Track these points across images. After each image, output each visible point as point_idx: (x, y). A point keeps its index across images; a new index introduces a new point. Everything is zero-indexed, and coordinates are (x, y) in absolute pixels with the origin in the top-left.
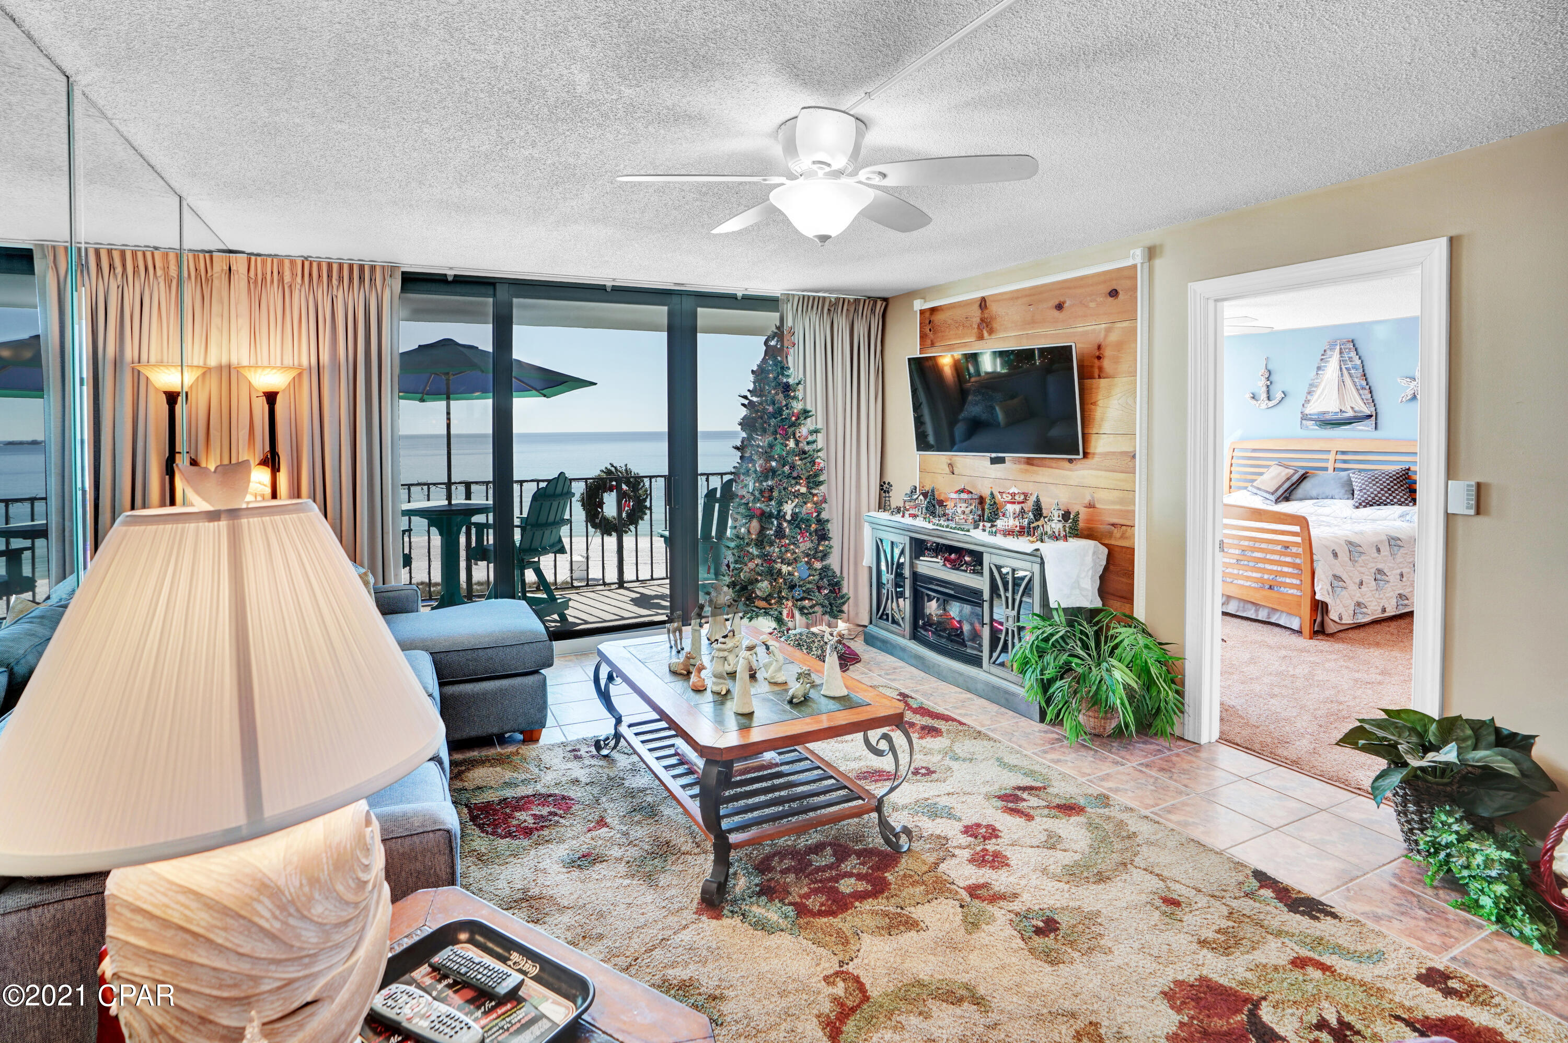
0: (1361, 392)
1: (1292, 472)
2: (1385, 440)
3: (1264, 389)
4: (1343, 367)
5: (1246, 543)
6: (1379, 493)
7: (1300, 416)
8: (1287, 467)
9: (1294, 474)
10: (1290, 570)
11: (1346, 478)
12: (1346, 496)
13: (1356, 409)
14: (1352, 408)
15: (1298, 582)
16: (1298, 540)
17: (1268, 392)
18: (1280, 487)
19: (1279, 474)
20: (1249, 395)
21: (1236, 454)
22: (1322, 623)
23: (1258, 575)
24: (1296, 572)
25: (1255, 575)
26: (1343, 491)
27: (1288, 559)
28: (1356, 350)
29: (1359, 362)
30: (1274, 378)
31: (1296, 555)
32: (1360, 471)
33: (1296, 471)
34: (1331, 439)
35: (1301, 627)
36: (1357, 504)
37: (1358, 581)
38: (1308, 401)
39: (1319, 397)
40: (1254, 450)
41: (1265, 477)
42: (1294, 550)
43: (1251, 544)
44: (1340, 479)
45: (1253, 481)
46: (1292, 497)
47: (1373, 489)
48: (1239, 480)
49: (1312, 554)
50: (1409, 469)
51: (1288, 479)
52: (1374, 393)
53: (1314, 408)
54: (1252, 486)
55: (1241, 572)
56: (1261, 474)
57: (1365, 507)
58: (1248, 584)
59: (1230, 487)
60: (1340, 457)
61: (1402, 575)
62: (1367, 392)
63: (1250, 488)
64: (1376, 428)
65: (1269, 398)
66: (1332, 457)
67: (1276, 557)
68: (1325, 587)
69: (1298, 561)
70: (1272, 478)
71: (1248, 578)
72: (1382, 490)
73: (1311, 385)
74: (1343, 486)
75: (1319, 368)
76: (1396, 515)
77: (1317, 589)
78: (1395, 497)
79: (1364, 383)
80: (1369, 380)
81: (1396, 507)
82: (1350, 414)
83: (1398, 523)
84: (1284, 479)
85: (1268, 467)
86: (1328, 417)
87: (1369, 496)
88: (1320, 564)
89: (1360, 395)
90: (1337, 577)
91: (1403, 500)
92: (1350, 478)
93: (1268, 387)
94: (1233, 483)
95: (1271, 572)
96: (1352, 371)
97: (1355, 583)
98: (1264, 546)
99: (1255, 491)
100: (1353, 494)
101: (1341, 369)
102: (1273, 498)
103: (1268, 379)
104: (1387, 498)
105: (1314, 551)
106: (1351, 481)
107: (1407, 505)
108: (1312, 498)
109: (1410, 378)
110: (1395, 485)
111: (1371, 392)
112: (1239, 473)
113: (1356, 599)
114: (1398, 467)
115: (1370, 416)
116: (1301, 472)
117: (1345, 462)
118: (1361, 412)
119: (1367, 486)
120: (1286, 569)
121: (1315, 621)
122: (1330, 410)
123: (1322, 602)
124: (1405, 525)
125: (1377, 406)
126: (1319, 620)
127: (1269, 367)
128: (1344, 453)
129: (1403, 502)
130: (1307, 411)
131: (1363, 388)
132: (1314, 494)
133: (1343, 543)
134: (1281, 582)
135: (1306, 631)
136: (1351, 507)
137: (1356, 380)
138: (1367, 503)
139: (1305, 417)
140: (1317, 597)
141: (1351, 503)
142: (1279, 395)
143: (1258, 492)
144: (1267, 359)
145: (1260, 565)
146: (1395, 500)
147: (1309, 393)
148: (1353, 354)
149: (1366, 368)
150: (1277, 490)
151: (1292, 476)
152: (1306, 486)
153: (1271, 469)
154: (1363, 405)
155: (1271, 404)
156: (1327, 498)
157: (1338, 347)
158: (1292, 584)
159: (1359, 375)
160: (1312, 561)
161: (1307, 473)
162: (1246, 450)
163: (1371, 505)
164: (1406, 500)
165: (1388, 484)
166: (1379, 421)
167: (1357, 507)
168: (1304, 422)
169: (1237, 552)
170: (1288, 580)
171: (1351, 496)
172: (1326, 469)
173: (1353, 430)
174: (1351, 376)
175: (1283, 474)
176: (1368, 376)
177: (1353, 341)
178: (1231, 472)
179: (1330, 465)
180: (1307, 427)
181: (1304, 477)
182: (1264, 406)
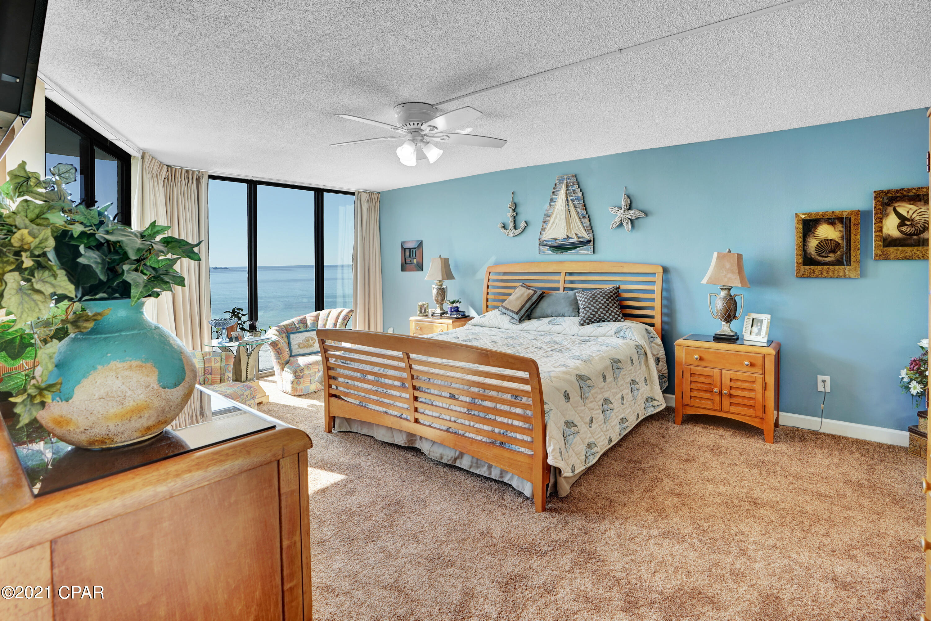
0: (583, 220)
1: (532, 292)
2: (601, 262)
3: (511, 219)
4: (569, 198)
5: (476, 390)
6: (599, 310)
7: (538, 242)
8: (528, 288)
9: (534, 294)
10: (521, 424)
11: (573, 297)
12: (573, 314)
13: (579, 235)
14: (576, 234)
15: (529, 439)
16: (528, 388)
17: (515, 222)
18: (523, 307)
19: (522, 295)
20: (500, 225)
21: (491, 277)
22: (555, 485)
23: (489, 428)
24: (526, 426)
25: (486, 428)
26: (571, 309)
27: (519, 411)
28: (578, 184)
29: (580, 194)
30: (519, 210)
31: (526, 407)
32: (584, 290)
33: (535, 292)
34: (561, 262)
35: (533, 495)
36: (582, 322)
37: (588, 420)
38: (543, 229)
39: (552, 225)
40: (505, 274)
41: (512, 297)
42: (524, 400)
43: (481, 391)
44: (568, 297)
45: (504, 301)
46: (533, 316)
47: (594, 307)
48: (494, 300)
49: (542, 403)
50: (619, 288)
51: (529, 299)
52: (592, 221)
53: (548, 236)
54: (502, 306)
55: (472, 424)
56: (510, 294)
57: (588, 324)
58: (479, 438)
59: (487, 307)
60: (569, 278)
61: (623, 398)
62: (587, 220)
63: (500, 308)
64: (594, 252)
65: (515, 228)
66: (562, 278)
67: (507, 408)
68: (558, 447)
69: (529, 413)
70: (518, 299)
71: (479, 431)
72: (601, 307)
73: (546, 215)
74: (571, 305)
75: (551, 200)
76: (613, 331)
77: (549, 450)
78: (610, 314)
79: (584, 212)
80: (588, 210)
81: (612, 323)
82: (575, 240)
83: (616, 341)
84: (526, 299)
85: (514, 288)
86: (559, 242)
87: (591, 314)
88: (552, 414)
89: (582, 223)
90: (569, 424)
91: (616, 316)
92: (576, 297)
93: (514, 217)
94: (489, 303)
95: (502, 425)
96: (576, 202)
97: (585, 423)
98: (493, 393)
99: (504, 311)
100: (579, 312)
101: (567, 200)
102: (517, 317)
103: (514, 210)
104: (605, 315)
105: (545, 400)
106: (577, 300)
107: (620, 321)
108: (548, 316)
109: (618, 207)
110: (610, 302)
111: (589, 220)
112: (495, 294)
113: (587, 441)
114: (610, 286)
115: (589, 242)
116: (539, 292)
117: (572, 282)
118: (583, 237)
119: (589, 304)
120: (516, 423)
121: (548, 485)
122: (560, 236)
123: (555, 468)
124: (621, 342)
125: (594, 232)
126: (552, 482)
127: (515, 201)
128: (571, 274)
129: (617, 318)
130: (543, 238)
131: (584, 217)
132: (549, 312)
133: (574, 379)
134: (512, 438)
135: (539, 500)
136: (578, 324)
137: (579, 210)
138: (590, 321)
139: (542, 244)
140: (550, 461)
141: (577, 320)
142: (522, 225)
143: (507, 312)
144: (514, 193)
145: (490, 416)
146: (611, 317)
147: (545, 222)
148: (576, 187)
149: (585, 199)
150: (520, 310)
151: (532, 296)
152: (544, 305)
153: (517, 290)
154: (584, 232)
155: (517, 232)
156: (559, 316)
157: (565, 182)
158: (523, 441)
159: (581, 205)
160: (543, 413)
161: (543, 293)
162: (499, 273)
163: (593, 322)
164: (619, 316)
165: (605, 302)
166: (596, 246)
167: (582, 325)
168: (541, 247)
169: (468, 399)
170: (519, 436)
171: (577, 313)
172: (557, 289)
173: (577, 254)
174: (575, 206)
175: (526, 294)
176: (587, 206)
177: (575, 176)
178: (488, 294)
179: (561, 285)
180: (543, 252)
181: (541, 297)
182: (511, 235)
